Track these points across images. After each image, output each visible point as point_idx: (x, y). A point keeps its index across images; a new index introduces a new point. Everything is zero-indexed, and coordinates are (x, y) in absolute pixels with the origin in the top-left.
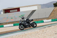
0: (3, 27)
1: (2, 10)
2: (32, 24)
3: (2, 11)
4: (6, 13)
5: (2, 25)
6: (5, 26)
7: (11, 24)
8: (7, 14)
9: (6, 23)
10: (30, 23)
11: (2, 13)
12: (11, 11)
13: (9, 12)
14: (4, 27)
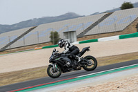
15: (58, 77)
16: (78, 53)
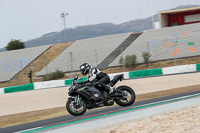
0: (160, 73)
1: (156, 16)
2: (116, 94)
3: (155, 18)
4: (170, 25)
5: (156, 66)
6: (166, 70)
7: (189, 63)
8: (175, 28)
9: (171, 62)
10: (108, 91)
11: (157, 25)
12: (188, 19)
13: (182, 23)
14: (164, 73)
15: (82, 114)
16: (108, 81)
